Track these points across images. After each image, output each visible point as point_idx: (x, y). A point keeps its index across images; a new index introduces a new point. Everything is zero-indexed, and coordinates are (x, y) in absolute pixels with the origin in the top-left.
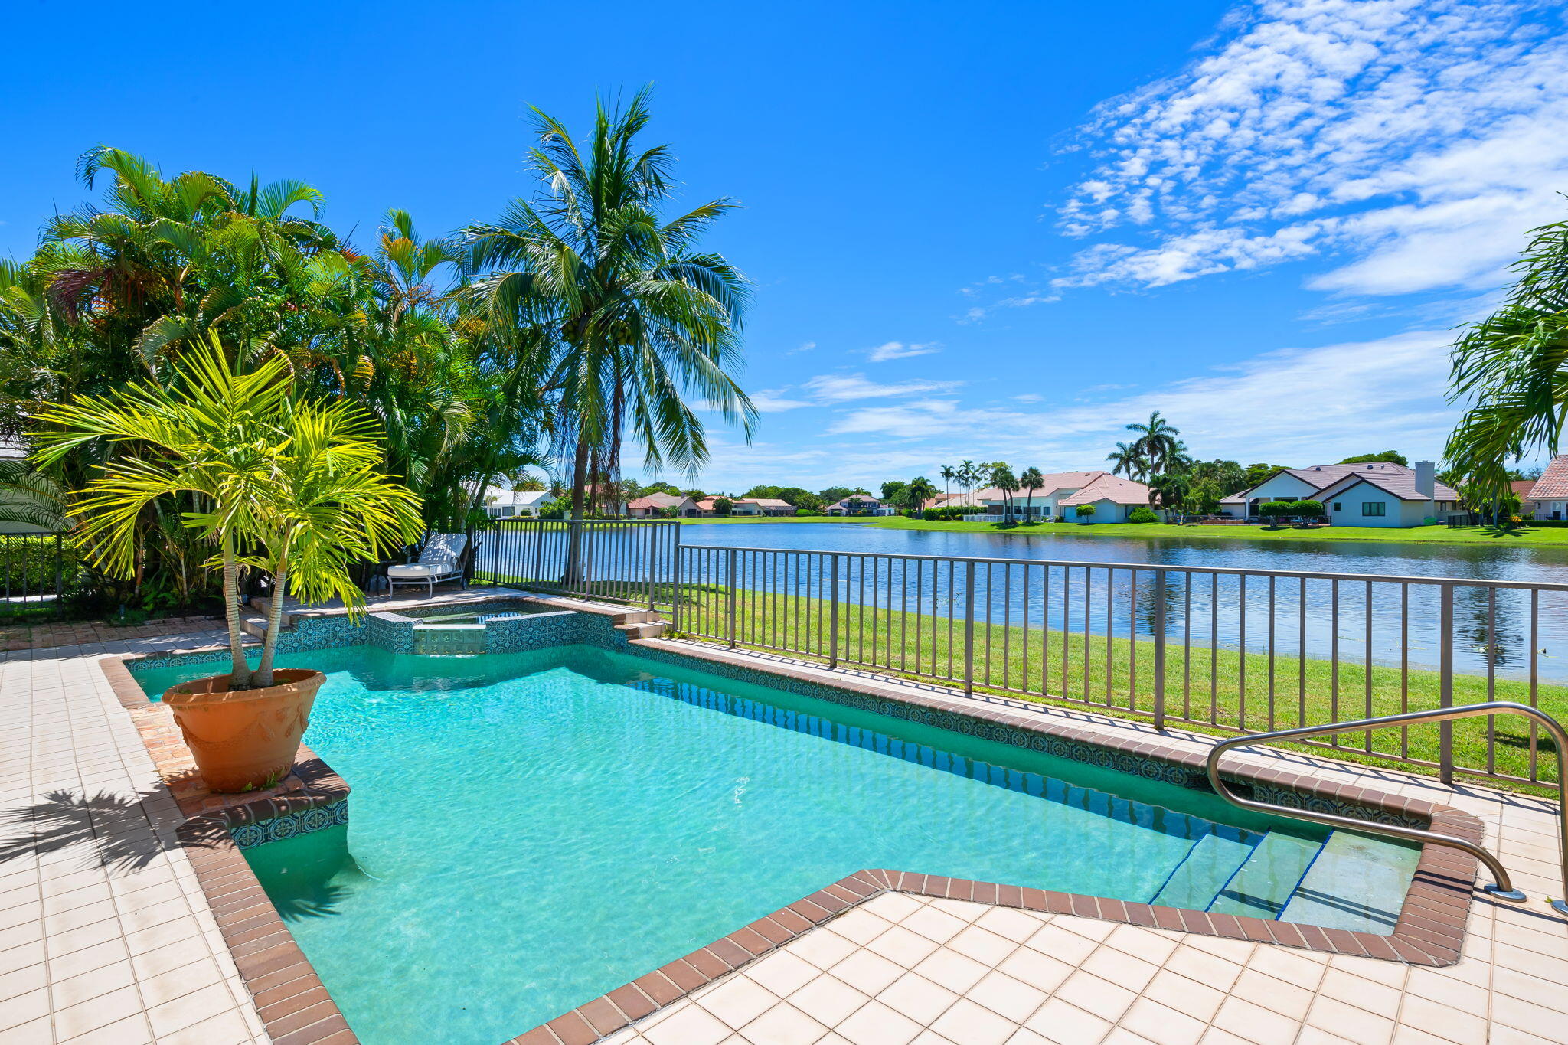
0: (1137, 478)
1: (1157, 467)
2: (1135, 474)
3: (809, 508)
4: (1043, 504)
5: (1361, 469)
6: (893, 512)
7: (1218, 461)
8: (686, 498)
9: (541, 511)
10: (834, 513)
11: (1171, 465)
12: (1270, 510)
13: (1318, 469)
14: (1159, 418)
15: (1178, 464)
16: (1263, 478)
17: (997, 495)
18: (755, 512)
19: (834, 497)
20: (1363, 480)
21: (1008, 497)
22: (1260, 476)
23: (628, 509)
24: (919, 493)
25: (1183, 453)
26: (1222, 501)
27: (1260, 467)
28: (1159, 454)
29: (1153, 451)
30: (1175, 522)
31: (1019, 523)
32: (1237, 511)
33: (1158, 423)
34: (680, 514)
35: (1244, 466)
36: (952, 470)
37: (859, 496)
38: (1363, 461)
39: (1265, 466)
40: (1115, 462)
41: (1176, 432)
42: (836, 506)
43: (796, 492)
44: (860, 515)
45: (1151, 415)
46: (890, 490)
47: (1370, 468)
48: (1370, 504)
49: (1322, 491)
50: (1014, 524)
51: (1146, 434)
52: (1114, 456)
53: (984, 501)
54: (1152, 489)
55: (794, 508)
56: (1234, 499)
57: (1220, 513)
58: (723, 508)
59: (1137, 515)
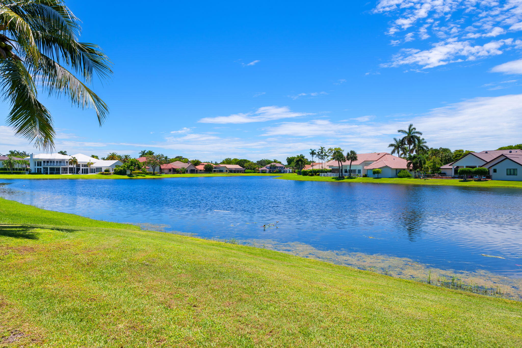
0: (403, 156)
1: (412, 151)
2: (402, 154)
3: (251, 169)
4: (357, 168)
5: (506, 153)
6: (291, 171)
7: (441, 148)
8: (190, 164)
9: (115, 170)
10: (263, 172)
11: (419, 150)
12: (463, 172)
13: (486, 152)
14: (413, 127)
15: (421, 149)
16: (461, 156)
17: (335, 164)
18: (224, 171)
19: (263, 164)
20: (507, 158)
21: (340, 165)
22: (460, 155)
23: (160, 169)
24: (300, 163)
25: (424, 144)
26: (441, 167)
27: (460, 151)
28: (413, 145)
29: (410, 143)
30: (418, 177)
31: (346, 177)
32: (448, 172)
33: (412, 130)
34: (187, 172)
35: (453, 150)
36: (315, 151)
37: (275, 164)
38: (508, 149)
39: (462, 151)
40: (393, 148)
41: (421, 134)
42: (264, 168)
43: (245, 161)
44: (275, 173)
45: (409, 125)
46: (290, 161)
47: (511, 152)
48: (510, 169)
49: (488, 163)
50: (343, 178)
51: (407, 135)
52: (391, 145)
53: (330, 166)
54: (409, 161)
55: (244, 169)
56: (447, 166)
57: (440, 173)
58: (209, 169)
59: (401, 174)
